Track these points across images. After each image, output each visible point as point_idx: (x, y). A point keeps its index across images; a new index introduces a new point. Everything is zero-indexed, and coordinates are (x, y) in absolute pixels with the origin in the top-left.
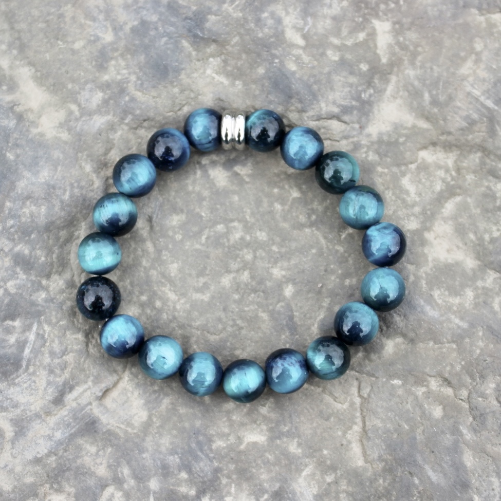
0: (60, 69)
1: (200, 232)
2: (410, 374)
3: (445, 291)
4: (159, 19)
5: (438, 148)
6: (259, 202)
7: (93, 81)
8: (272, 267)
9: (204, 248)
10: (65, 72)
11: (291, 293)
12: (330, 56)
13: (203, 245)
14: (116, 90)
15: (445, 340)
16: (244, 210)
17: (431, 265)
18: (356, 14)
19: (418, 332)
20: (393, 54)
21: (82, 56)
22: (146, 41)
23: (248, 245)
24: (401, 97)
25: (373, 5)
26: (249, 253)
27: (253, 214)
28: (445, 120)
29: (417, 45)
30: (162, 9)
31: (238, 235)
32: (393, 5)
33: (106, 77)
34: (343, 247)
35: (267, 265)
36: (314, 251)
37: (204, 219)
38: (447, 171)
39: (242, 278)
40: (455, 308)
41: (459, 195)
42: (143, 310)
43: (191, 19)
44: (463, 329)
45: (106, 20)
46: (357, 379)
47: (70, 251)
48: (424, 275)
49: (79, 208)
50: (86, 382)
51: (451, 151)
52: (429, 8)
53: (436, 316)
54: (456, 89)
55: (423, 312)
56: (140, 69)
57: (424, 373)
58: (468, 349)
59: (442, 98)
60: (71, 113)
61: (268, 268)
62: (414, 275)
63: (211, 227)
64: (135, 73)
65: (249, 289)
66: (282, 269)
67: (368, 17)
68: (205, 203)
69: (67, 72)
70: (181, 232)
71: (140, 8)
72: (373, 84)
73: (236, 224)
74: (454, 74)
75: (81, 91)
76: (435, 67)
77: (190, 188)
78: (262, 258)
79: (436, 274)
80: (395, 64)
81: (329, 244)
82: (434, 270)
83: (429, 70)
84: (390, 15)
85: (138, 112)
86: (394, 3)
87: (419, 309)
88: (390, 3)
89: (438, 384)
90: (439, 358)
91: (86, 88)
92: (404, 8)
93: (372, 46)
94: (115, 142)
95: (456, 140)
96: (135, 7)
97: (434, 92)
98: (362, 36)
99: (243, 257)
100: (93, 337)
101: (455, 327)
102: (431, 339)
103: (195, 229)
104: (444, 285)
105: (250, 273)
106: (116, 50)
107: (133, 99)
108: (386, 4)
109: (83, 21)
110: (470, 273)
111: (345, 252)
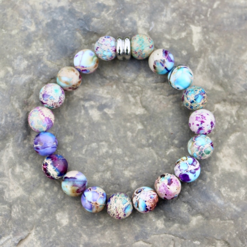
0: (2, 46)
1: (82, 147)
2: (205, 238)
3: (228, 189)
4: (64, 19)
5: (227, 103)
6: (118, 131)
7: (22, 54)
8: (124, 170)
9: (84, 157)
10: (6, 48)
11: (135, 186)
12: (164, 45)
13: (84, 155)
14: (35, 60)
15: (227, 218)
16: (109, 135)
17: (220, 172)
18: (181, 21)
19: (211, 213)
20: (202, 46)
21: (16, 39)
22: (55, 32)
23: (110, 156)
24: (206, 72)
25: (191, 16)
26: (111, 161)
27: (114, 138)
28: (231, 86)
29: (216, 41)
30: (65, 13)
31: (104, 150)
32: (203, 17)
33: (30, 52)
34: (167, 159)
35: (121, 169)
36: (150, 161)
37: (85, 139)
38: (232, 117)
39: (106, 175)
40: (234, 199)
41: (238, 131)
42: (46, 193)
43: (82, 20)
44: (238, 212)
45: (32, 18)
46: (173, 240)
47: (3, 155)
48: (216, 179)
49: (10, 129)
50: (9, 234)
51: (235, 105)
52: (225, 20)
53: (222, 203)
54: (239, 68)
55: (214, 201)
56: (51, 48)
57: (214, 238)
58: (241, 224)
59: (230, 73)
60: (8, 72)
61: (122, 170)
62: (210, 178)
63: (88, 144)
64: (47, 50)
65: (110, 182)
66: (130, 171)
67: (188, 23)
68: (85, 130)
69: (7, 48)
70: (70, 146)
71: (52, 12)
72: (189, 63)
73: (104, 143)
74: (238, 59)
75: (15, 60)
76: (227, 55)
77: (77, 120)
78: (119, 164)
79: (223, 178)
80: (203, 52)
81: (159, 157)
82: (222, 175)
83: (223, 57)
84: (201, 23)
85: (48, 74)
86: (203, 15)
87: (212, 199)
88: (201, 15)
89: (222, 245)
90: (223, 229)
91: (18, 58)
92: (210, 19)
93: (189, 40)
94: (34, 91)
95: (238, 98)
96: (49, 11)
97: (226, 70)
98: (184, 34)
99: (107, 163)
100: (14, 208)
101: (233, 211)
102: (218, 217)
103: (79, 145)
104: (228, 185)
105: (111, 173)
106: (37, 36)
107: (46, 66)
108: (199, 16)
109: (18, 18)
110: (243, 178)
111: (169, 163)
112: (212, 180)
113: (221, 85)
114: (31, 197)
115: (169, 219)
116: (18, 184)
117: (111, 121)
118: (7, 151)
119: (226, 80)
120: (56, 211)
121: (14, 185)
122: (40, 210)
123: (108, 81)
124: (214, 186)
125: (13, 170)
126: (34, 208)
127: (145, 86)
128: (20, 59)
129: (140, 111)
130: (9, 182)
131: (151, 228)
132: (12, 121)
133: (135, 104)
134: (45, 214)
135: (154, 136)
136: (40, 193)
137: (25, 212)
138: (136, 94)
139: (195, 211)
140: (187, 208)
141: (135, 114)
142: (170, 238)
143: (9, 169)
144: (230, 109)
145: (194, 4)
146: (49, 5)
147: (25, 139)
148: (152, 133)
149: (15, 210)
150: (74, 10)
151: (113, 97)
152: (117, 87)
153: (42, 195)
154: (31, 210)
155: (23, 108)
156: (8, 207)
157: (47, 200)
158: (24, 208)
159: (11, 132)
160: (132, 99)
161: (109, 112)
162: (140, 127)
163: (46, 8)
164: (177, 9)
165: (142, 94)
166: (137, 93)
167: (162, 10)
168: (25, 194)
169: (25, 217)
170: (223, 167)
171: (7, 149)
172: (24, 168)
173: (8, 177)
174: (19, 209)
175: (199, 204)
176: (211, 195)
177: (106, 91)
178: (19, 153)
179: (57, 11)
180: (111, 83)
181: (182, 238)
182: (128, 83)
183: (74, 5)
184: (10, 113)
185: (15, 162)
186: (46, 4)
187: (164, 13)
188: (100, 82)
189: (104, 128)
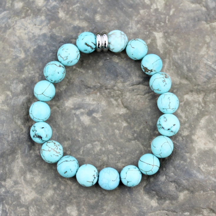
112: (192, 160)
113: (187, 78)
114: (43, 197)
115: (161, 198)
116: (31, 188)
117: (100, 123)
118: (17, 162)
119: (190, 74)
120: (66, 206)
121: (28, 190)
122: (53, 207)
123: (92, 90)
124: (194, 164)
125: (25, 177)
126: (47, 206)
127: (123, 90)
128: (16, 83)
129: (123, 111)
130: (23, 187)
131: (147, 207)
132: (17, 136)
133: (118, 106)
134: (57, 210)
135: (138, 130)
136: (50, 193)
137: (40, 211)
138: (117, 98)
139: (181, 188)
140: (174, 186)
141: (119, 114)
142: (164, 213)
143: (21, 176)
144: (197, 98)
145: (153, 14)
146: (33, 33)
147: (30, 150)
148: (136, 128)
149: (31, 210)
150: (55, 35)
151: (98, 102)
152: (101, 93)
153: (52, 194)
154: (45, 208)
155: (25, 124)
156: (25, 209)
157: (57, 198)
158: (39, 208)
159: (18, 145)
160: (114, 102)
161: (97, 116)
162: (125, 124)
163: (31, 37)
164: (140, 21)
165: (122, 97)
166: (118, 96)
167: (128, 24)
168: (38, 196)
169: (41, 215)
170: (198, 147)
171: (17, 160)
172: (34, 174)
173: (21, 184)
174: (35, 209)
175: (184, 182)
176: (193, 172)
177: (91, 99)
178: (27, 162)
179: (41, 38)
180: (95, 92)
181: (174, 212)
182: (110, 89)
183: (54, 30)
184: (15, 130)
185: (25, 170)
186: (31, 34)
187: (130, 26)
188: (86, 92)
189: (95, 130)
